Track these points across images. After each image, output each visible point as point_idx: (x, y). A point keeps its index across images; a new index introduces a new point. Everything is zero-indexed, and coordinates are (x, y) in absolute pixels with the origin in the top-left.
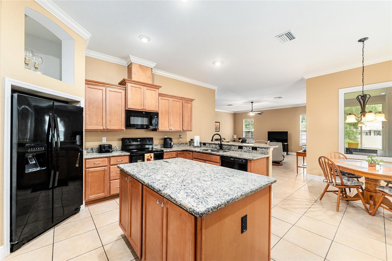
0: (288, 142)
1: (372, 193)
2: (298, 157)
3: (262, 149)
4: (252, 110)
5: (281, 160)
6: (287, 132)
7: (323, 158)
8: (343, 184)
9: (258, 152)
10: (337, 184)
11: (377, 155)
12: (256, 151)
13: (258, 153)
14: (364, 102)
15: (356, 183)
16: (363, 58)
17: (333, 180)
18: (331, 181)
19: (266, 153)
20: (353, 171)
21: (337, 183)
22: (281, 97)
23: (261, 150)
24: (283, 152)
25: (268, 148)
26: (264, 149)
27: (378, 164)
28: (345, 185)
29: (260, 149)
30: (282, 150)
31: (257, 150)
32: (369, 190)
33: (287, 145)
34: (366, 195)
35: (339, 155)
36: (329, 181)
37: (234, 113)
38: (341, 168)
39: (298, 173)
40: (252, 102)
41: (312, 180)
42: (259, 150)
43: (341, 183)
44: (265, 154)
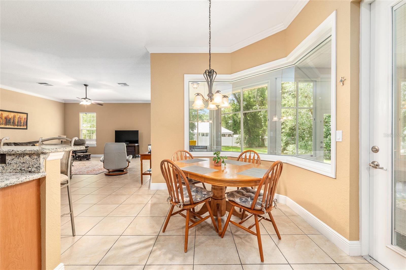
0: (139, 143)
1: (218, 200)
2: (143, 161)
3: (22, 160)
4: (86, 97)
5: (124, 167)
6: (138, 131)
7: (166, 163)
8: (192, 203)
9: (9, 168)
10: (185, 204)
11: (207, 150)
12: (3, 165)
13: (9, 171)
14: (211, 80)
15: (206, 194)
16: (210, 21)
17: (180, 198)
18: (177, 200)
19: (33, 169)
20: (203, 179)
21: (184, 202)
22: (126, 84)
23: (19, 160)
24: (128, 155)
25: (38, 154)
26: (27, 157)
27: (223, 162)
28: (194, 202)
29: (16, 160)
30: (125, 153)
31: (5, 163)
32: (216, 198)
33: (138, 146)
34: (213, 205)
35: (185, 153)
36: (175, 199)
37: (64, 102)
38: (189, 175)
39: (143, 183)
40: (86, 85)
41: (157, 190)
42: (13, 162)
43: (190, 200)
44: (30, 172)
